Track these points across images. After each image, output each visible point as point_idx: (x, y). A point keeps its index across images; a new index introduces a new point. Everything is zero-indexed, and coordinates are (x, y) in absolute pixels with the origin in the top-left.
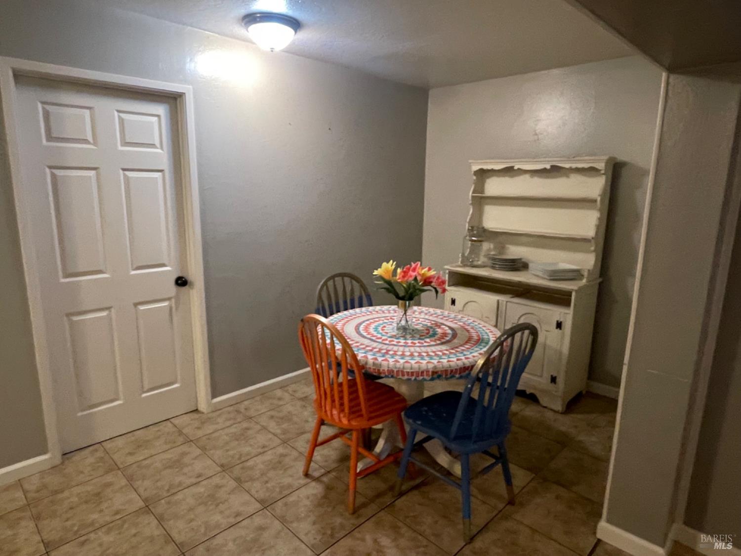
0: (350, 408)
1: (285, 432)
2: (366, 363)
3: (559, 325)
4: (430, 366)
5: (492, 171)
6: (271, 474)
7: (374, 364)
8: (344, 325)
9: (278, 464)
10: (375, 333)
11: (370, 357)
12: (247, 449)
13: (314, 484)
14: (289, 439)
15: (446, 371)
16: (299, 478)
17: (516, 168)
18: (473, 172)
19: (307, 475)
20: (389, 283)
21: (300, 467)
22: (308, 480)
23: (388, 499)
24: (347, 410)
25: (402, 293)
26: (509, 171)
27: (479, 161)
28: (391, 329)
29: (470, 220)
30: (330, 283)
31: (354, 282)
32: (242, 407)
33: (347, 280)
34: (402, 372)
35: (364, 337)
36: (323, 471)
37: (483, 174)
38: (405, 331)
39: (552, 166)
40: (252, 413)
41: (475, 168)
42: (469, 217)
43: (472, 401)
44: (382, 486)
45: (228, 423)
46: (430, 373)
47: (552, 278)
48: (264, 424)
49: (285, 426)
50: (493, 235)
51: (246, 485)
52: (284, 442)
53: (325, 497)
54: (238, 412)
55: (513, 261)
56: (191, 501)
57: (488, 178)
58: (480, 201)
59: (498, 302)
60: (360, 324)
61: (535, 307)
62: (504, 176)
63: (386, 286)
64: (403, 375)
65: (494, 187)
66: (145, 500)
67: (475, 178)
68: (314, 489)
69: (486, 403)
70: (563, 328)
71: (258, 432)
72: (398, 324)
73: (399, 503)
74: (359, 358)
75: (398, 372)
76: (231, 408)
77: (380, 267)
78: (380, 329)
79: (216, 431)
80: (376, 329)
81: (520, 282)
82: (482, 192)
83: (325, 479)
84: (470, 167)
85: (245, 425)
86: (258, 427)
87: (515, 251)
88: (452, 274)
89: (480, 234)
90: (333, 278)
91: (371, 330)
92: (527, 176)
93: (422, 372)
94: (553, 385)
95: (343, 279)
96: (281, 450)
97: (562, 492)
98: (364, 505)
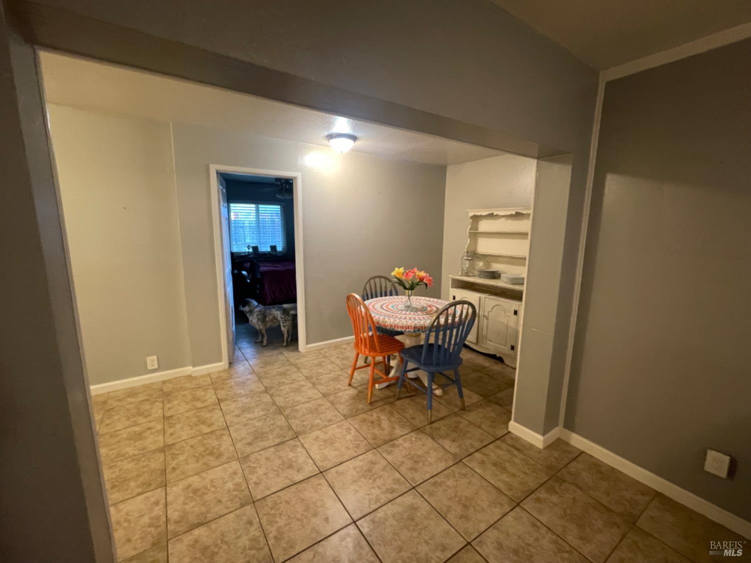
0: (370, 345)
1: (344, 365)
2: (379, 321)
3: (516, 313)
4: (413, 324)
5: (481, 216)
6: (331, 383)
7: (383, 321)
8: (376, 304)
9: (337, 379)
10: (392, 309)
11: (381, 318)
12: (322, 371)
13: (353, 389)
14: (344, 368)
15: (422, 327)
16: (346, 386)
17: (495, 214)
18: (469, 217)
19: (350, 385)
20: (399, 279)
21: (347, 381)
22: (350, 387)
23: (392, 400)
24: (368, 347)
25: (407, 286)
26: (491, 216)
27: (473, 210)
28: (401, 307)
29: (468, 247)
30: (372, 281)
31: (387, 281)
32: (323, 352)
33: (383, 280)
34: (398, 326)
35: (384, 310)
36: (359, 384)
37: (476, 219)
38: (408, 307)
39: (516, 213)
40: (327, 355)
41: (471, 214)
42: (467, 245)
43: (439, 346)
44: (391, 394)
45: (313, 358)
46: (413, 328)
47: (513, 283)
48: (332, 360)
49: (345, 362)
50: (484, 257)
51: (317, 386)
52: (342, 369)
53: (357, 395)
54: (321, 353)
55: (493, 272)
56: (287, 390)
57: (480, 220)
58: (475, 235)
59: (480, 297)
60: (385, 304)
61: (501, 301)
62: (490, 219)
63: (398, 281)
64: (398, 328)
65: (484, 226)
66: (266, 388)
67: (471, 220)
68: (352, 392)
69: (451, 351)
70: (518, 314)
71: (329, 364)
72: (405, 304)
73: (398, 403)
74: (374, 319)
75: (395, 326)
76: (316, 352)
77: (394, 270)
78: (395, 307)
79: (307, 361)
80: (393, 307)
81: (493, 285)
82: (477, 230)
83: (360, 388)
84: (468, 214)
85: (323, 360)
86: (329, 361)
87: (496, 267)
88: (454, 281)
89: (473, 255)
90: (374, 278)
91: (390, 307)
92: (503, 220)
93: (408, 327)
94: (512, 351)
95: (380, 280)
96: (340, 373)
97: (498, 407)
98: (377, 401)
